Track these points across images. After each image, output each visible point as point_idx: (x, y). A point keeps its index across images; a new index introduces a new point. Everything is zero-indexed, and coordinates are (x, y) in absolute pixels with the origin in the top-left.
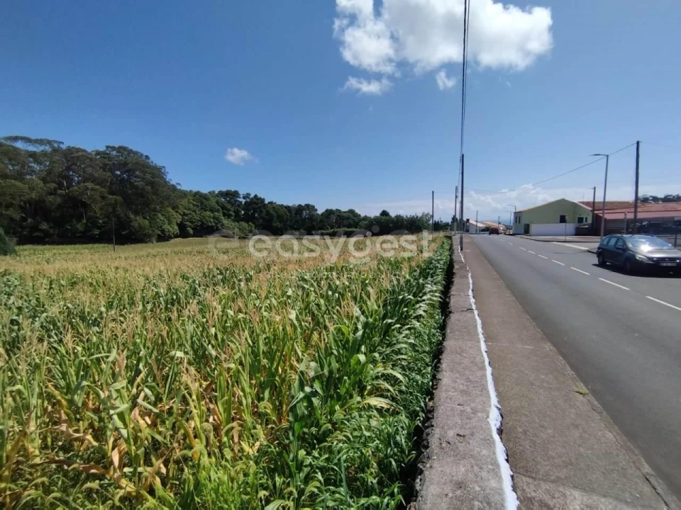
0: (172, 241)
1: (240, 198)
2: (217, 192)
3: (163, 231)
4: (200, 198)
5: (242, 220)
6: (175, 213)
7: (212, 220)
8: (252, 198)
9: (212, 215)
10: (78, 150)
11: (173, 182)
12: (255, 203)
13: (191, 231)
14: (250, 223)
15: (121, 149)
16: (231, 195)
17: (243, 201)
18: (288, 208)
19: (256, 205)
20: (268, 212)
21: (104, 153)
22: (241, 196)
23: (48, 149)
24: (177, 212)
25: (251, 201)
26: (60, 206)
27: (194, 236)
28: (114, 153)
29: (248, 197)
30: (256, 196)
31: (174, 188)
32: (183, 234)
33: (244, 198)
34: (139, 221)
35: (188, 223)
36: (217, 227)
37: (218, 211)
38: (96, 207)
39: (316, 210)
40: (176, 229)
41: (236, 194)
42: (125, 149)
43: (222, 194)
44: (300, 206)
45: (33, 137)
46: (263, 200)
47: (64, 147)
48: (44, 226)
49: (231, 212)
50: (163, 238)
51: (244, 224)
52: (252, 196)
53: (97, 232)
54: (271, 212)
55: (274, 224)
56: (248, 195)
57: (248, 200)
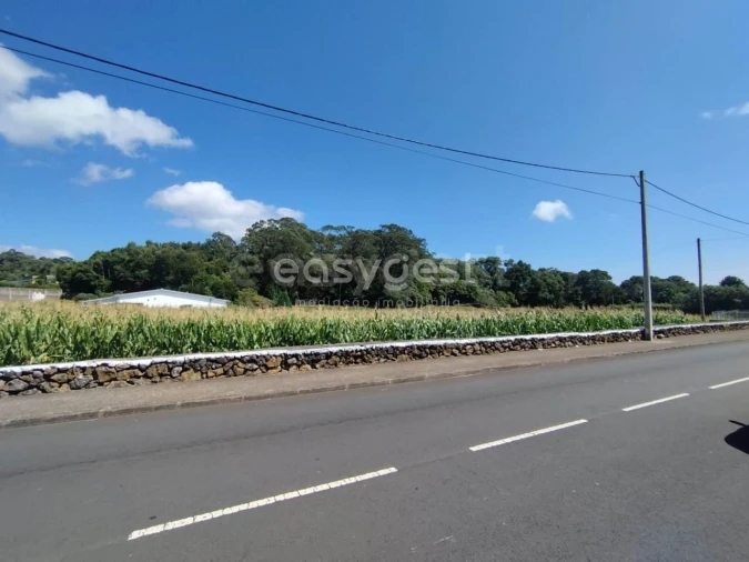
1: (500, 264)
2: (477, 261)
3: (413, 298)
5: (501, 289)
7: (466, 289)
8: (516, 265)
10: (362, 231)
11: (430, 252)
12: (518, 270)
14: (510, 293)
15: (391, 227)
16: (491, 262)
17: (505, 268)
18: (565, 276)
19: (519, 272)
20: (533, 281)
21: (380, 231)
22: (503, 263)
23: (343, 232)
25: (514, 268)
28: (387, 230)
29: (511, 264)
30: (520, 263)
31: (429, 257)
33: (506, 265)
35: (441, 291)
36: (470, 296)
39: (610, 278)
40: (429, 296)
41: (497, 261)
42: (395, 226)
43: (481, 261)
44: (583, 273)
45: (335, 226)
46: (528, 267)
47: (354, 230)
49: (489, 281)
51: (503, 295)
52: (516, 262)
54: (539, 280)
55: (541, 295)
56: (511, 261)
57: (510, 267)
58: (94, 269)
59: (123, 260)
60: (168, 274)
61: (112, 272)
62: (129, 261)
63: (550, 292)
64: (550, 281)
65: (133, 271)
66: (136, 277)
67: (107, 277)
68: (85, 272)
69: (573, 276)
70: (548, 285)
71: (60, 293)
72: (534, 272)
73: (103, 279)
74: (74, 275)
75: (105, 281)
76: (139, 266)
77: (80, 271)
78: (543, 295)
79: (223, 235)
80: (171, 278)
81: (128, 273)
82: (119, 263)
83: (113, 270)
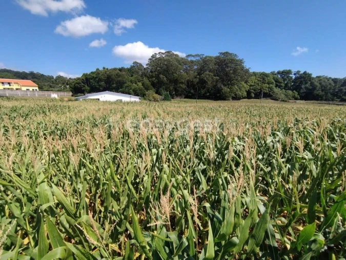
0: (242, 100)
1: (291, 74)
2: (276, 72)
3: (236, 95)
4: (264, 76)
5: (289, 89)
6: (245, 85)
7: (267, 89)
8: (301, 74)
9: (268, 86)
10: (208, 57)
11: (247, 67)
12: (304, 78)
13: (253, 95)
14: (295, 91)
16: (285, 73)
17: (294, 77)
18: (335, 81)
20: (312, 84)
21: (218, 57)
22: (293, 73)
23: (198, 58)
24: (247, 84)
25: (300, 76)
26: (198, 83)
27: (255, 98)
29: (298, 74)
30: (305, 73)
31: (247, 71)
32: (249, 96)
33: (295, 74)
34: (226, 89)
35: (253, 91)
36: (270, 93)
37: (272, 83)
38: (209, 83)
40: (245, 94)
41: (289, 72)
42: (227, 53)
43: (279, 73)
45: (194, 54)
46: (310, 75)
47: (204, 56)
48: (192, 91)
49: (282, 84)
50: (236, 98)
51: (290, 92)
52: (302, 72)
53: (208, 94)
54: (316, 83)
55: (315, 92)
56: (298, 72)
57: (297, 75)
58: (82, 82)
59: (93, 77)
60: (113, 84)
61: (90, 84)
62: (96, 78)
63: (322, 90)
64: (323, 83)
65: (98, 83)
66: (100, 86)
67: (88, 85)
68: (78, 83)
69: (341, 80)
70: (322, 86)
71: (71, 94)
72: (313, 78)
73: (87, 87)
74: (75, 85)
75: (87, 88)
76: (100, 80)
77: (77, 83)
78: (317, 93)
79: (138, 63)
80: (114, 85)
81: (96, 84)
82: (92, 79)
83: (90, 82)
